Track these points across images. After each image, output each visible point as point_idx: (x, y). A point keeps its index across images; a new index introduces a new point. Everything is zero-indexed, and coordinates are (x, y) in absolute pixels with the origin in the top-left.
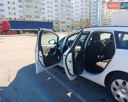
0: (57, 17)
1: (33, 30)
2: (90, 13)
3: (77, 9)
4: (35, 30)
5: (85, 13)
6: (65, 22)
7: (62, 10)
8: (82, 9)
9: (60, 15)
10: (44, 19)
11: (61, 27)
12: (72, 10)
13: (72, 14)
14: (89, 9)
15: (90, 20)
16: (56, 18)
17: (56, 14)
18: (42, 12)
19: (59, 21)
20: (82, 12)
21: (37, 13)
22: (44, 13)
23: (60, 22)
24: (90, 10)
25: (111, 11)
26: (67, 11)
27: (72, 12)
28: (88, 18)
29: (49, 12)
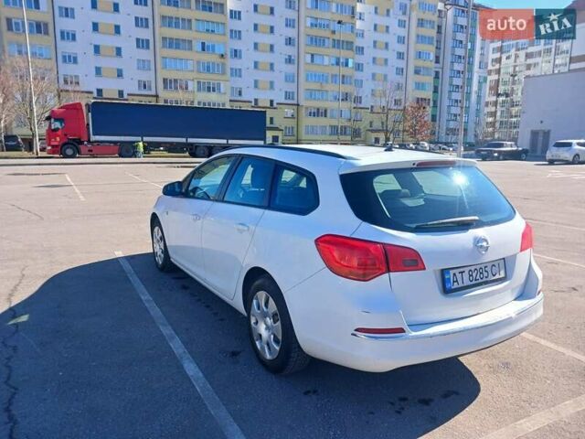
0: (291, 87)
1: (184, 140)
2: (437, 73)
3: (381, 54)
4: (192, 144)
5: (417, 72)
6: (326, 111)
7: (312, 61)
8: (400, 56)
9: (307, 80)
10: (239, 98)
11: (307, 133)
12: (360, 59)
13: (358, 75)
14: (432, 57)
15: (435, 102)
16: (288, 95)
17: (288, 79)
18: (232, 69)
19: (298, 105)
20: (400, 71)
21: (208, 70)
22: (237, 73)
23: (303, 112)
24: (437, 62)
25: (535, 65)
26: (338, 64)
27: (359, 67)
28: (428, 94)
29: (260, 66)
